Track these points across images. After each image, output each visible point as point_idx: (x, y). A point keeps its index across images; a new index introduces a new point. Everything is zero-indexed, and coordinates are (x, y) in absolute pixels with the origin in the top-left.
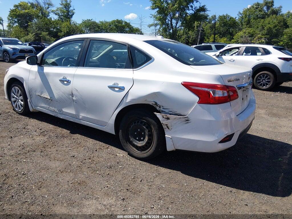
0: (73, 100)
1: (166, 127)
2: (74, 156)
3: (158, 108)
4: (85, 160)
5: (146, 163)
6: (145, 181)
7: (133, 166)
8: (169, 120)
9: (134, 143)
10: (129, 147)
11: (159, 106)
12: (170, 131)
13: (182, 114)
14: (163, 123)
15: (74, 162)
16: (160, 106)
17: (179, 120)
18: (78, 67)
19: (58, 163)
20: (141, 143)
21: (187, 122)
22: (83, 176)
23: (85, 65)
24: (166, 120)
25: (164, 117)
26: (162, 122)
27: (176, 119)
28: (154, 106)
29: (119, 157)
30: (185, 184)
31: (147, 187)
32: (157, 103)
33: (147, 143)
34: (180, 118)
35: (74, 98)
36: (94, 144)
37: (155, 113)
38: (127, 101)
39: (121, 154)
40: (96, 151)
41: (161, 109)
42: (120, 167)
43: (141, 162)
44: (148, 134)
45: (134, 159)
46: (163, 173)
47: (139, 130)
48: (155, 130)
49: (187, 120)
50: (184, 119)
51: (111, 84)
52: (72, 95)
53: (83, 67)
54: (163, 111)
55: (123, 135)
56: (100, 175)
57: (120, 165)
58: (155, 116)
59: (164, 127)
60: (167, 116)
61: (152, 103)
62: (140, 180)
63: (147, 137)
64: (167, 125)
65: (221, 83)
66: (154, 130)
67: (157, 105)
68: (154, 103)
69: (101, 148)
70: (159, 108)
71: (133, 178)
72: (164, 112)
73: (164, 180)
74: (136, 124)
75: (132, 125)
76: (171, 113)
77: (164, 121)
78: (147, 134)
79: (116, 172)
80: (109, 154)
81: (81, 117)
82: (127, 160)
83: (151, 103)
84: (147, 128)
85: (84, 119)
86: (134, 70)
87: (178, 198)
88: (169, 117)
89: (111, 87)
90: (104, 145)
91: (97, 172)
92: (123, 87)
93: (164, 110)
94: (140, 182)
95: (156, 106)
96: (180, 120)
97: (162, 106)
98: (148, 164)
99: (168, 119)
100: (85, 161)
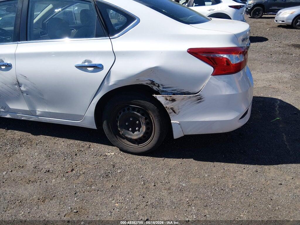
0: (22, 92)
1: (172, 111)
2: (49, 171)
3: (155, 88)
4: (67, 172)
5: (147, 158)
6: (160, 184)
7: (135, 166)
8: (175, 102)
9: (127, 135)
10: (121, 142)
11: (157, 85)
12: (177, 115)
13: (191, 91)
14: (167, 107)
15: (54, 180)
16: (159, 85)
17: (188, 100)
18: (19, 42)
19: (30, 188)
20: (137, 135)
21: (200, 100)
22: (76, 199)
23: (28, 38)
24: (171, 102)
25: (168, 98)
26: (165, 106)
27: (184, 100)
28: (149, 85)
29: (110, 157)
30: (206, 175)
31: (166, 191)
32: (154, 82)
33: (146, 133)
34: (190, 98)
35: (23, 88)
36: (69, 146)
37: (154, 95)
38: (111, 84)
39: (111, 152)
40: (76, 155)
41: (161, 88)
42: (119, 171)
43: (141, 157)
44: (146, 122)
45: (130, 155)
46: (174, 166)
47: (131, 119)
48: (155, 117)
49: (200, 99)
50: (195, 98)
51: (80, 62)
52: (19, 85)
53: (26, 42)
54: (163, 91)
55: (109, 127)
56: (98, 190)
57: (118, 169)
58: (156, 99)
59: (169, 111)
60: (171, 97)
61: (147, 82)
62: (153, 184)
63: (145, 127)
64: (173, 108)
65: (237, 45)
66: (153, 117)
67: (154, 84)
68: (149, 82)
69: (81, 149)
70: (157, 88)
71: (143, 184)
72: (165, 91)
73: (180, 175)
74: (127, 112)
75: (120, 114)
76: (176, 92)
77: (168, 104)
78: (144, 122)
79: (117, 180)
80: (95, 157)
81: (38, 113)
82: (122, 158)
83: (144, 83)
84: (143, 115)
85: (44, 114)
86: (110, 37)
87: (208, 196)
88: (174, 98)
89: (80, 67)
90: (82, 143)
91: (93, 187)
92: (101, 65)
93: (164, 89)
94: (154, 187)
95: (152, 85)
96: (190, 99)
97: (162, 85)
98: (151, 159)
99: (173, 100)
100: (67, 174)
